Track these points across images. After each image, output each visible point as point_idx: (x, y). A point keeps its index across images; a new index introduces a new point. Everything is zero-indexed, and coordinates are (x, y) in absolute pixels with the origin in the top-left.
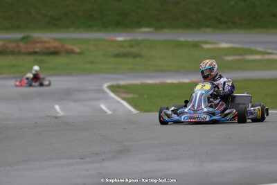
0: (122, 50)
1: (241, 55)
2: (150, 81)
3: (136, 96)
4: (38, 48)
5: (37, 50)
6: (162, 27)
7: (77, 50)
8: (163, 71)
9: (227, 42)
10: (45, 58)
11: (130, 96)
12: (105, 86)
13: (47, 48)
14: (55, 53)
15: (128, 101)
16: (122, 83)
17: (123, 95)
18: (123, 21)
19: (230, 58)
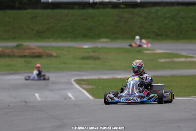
0: (86, 55)
1: (170, 58)
2: (105, 77)
3: (94, 87)
4: (27, 52)
5: (26, 54)
6: (116, 38)
7: (55, 54)
8: (114, 69)
9: (161, 49)
10: (32, 60)
11: (90, 87)
12: (73, 80)
13: (33, 53)
14: (39, 56)
15: (88, 91)
16: (85, 78)
17: (85, 87)
18: (88, 34)
19: (163, 60)
